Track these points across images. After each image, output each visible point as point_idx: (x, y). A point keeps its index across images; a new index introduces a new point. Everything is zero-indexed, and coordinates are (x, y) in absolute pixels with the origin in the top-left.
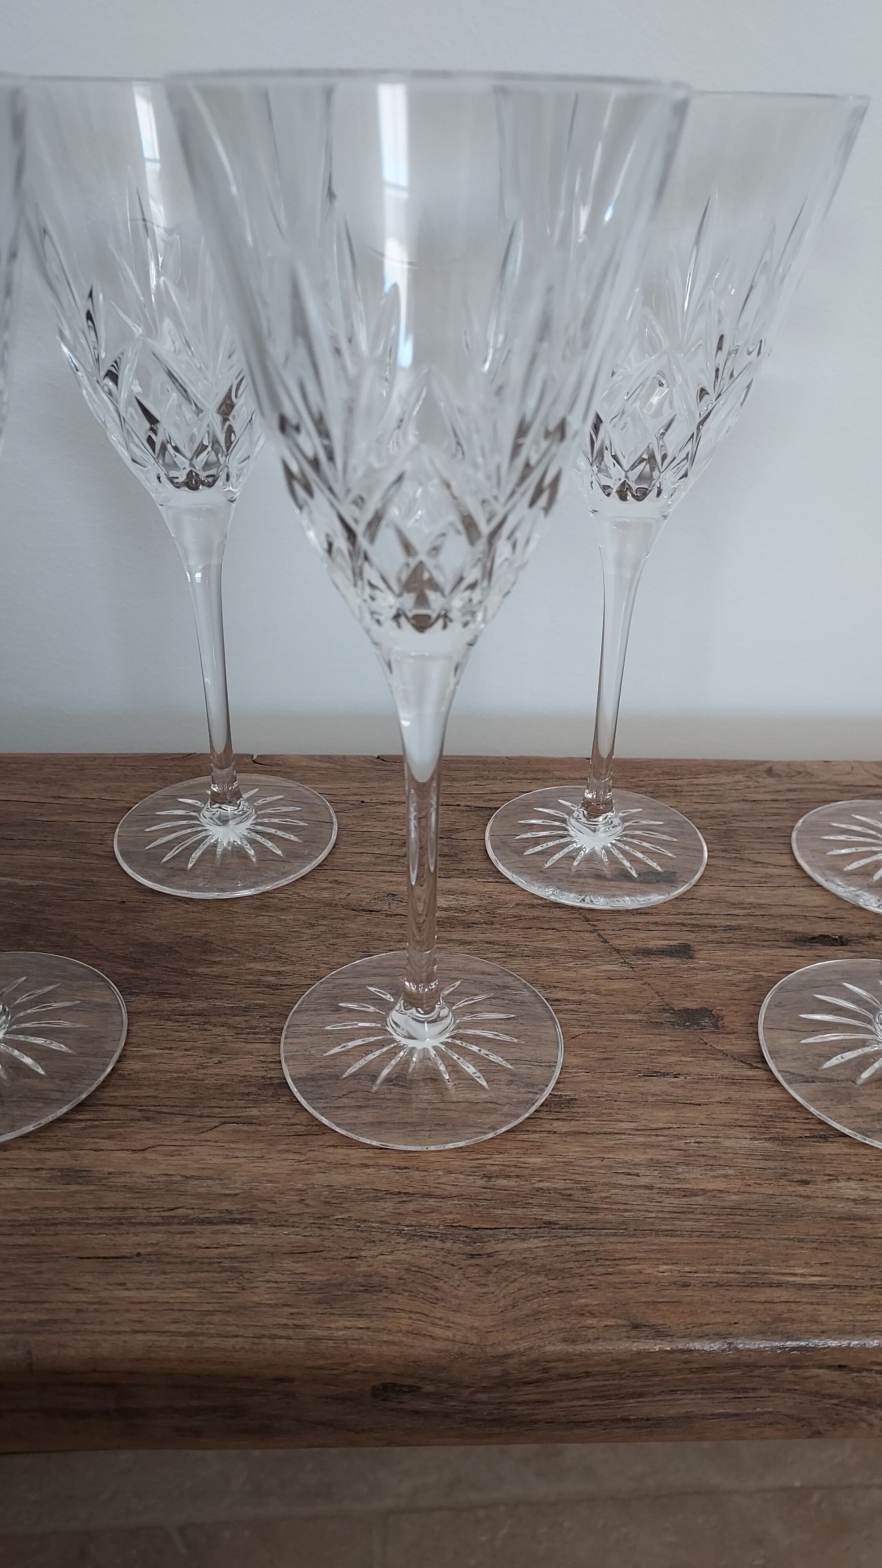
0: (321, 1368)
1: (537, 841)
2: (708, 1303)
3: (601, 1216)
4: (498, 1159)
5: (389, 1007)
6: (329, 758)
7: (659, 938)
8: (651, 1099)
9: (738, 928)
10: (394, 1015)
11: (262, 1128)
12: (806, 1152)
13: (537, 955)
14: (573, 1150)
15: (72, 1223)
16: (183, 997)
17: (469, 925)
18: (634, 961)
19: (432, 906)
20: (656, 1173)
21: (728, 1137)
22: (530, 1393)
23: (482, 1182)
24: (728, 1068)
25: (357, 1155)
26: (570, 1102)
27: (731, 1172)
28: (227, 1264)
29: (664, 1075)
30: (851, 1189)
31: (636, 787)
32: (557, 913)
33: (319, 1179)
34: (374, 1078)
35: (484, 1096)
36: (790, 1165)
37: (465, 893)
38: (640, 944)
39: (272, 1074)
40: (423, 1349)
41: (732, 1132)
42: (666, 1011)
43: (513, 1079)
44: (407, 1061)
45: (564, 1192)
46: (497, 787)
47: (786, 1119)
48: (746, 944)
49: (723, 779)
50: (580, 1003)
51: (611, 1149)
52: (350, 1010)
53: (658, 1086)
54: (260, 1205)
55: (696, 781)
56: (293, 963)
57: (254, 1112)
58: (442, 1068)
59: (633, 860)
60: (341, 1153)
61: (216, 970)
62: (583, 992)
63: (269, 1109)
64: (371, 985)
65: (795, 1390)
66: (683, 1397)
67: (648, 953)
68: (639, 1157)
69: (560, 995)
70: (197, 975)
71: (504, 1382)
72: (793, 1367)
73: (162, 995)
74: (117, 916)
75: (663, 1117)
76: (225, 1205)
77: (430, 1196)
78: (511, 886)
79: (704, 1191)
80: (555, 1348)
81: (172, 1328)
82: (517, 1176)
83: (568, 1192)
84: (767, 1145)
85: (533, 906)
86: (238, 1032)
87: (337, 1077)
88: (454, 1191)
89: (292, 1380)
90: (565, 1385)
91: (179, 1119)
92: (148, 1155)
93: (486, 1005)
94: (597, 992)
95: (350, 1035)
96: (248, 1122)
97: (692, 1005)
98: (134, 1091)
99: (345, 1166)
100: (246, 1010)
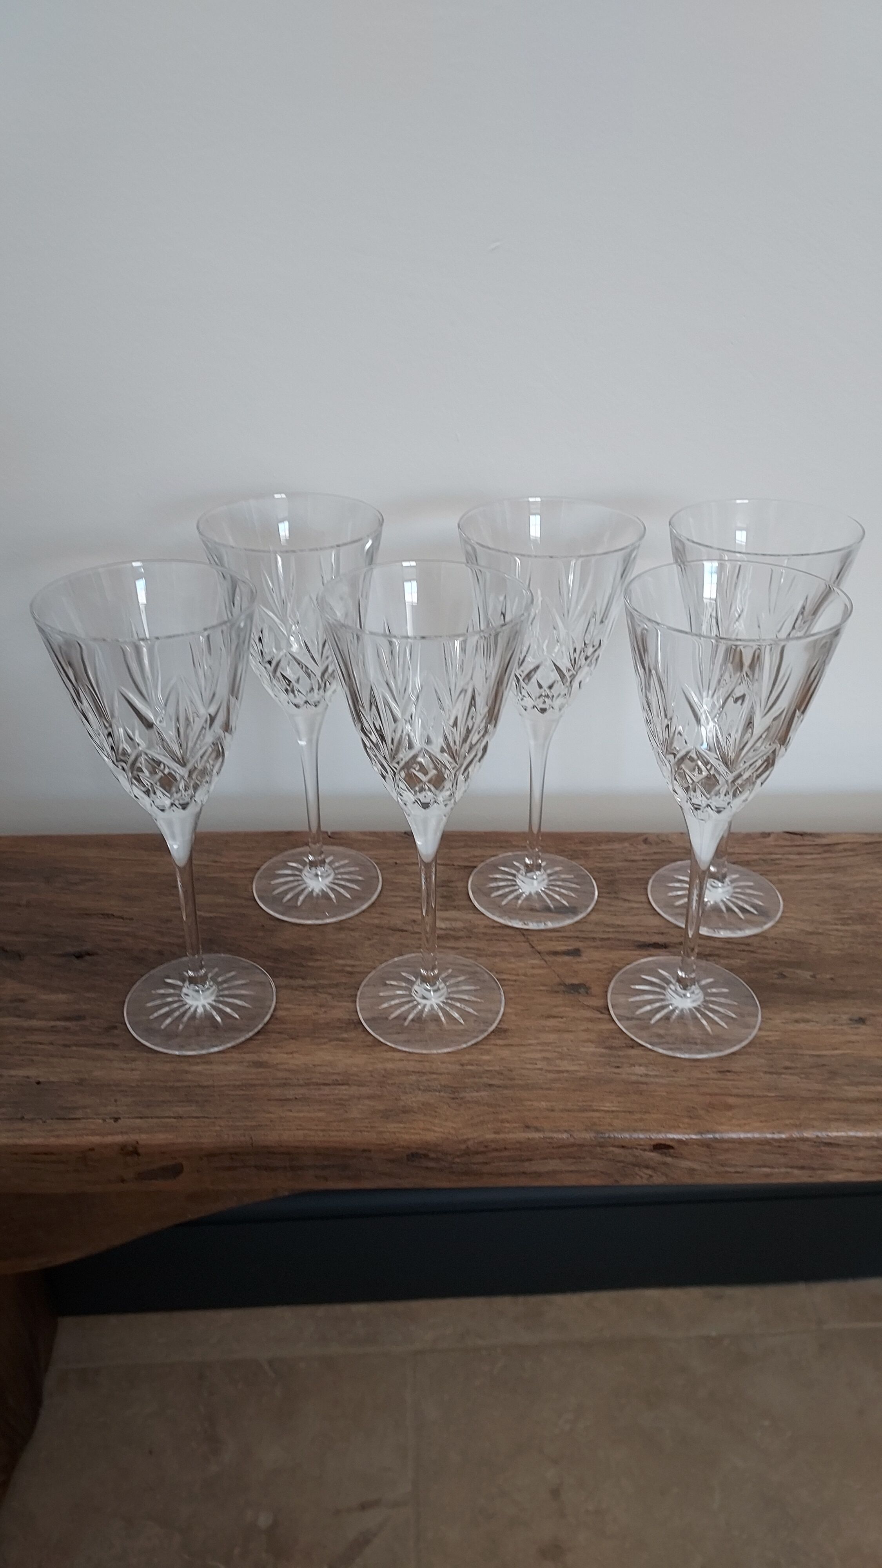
0: (383, 1145)
1: (498, 888)
2: (562, 1118)
3: (516, 1082)
4: (468, 1057)
5: (412, 983)
6: (374, 834)
7: (563, 945)
8: (547, 1028)
9: (608, 939)
10: (416, 987)
11: (350, 1043)
12: (620, 1053)
13: (494, 955)
14: (506, 1053)
15: (262, 1085)
16: (303, 979)
17: (457, 938)
18: (547, 958)
19: (434, 928)
20: (545, 1063)
21: (584, 1047)
22: (480, 1158)
23: (460, 1067)
24: (589, 1014)
25: (397, 1055)
26: (506, 1031)
27: (582, 1062)
28: (338, 1102)
29: (556, 1017)
30: (641, 1070)
31: (561, 852)
32: (508, 931)
33: (380, 1066)
34: (405, 1019)
35: (462, 1027)
36: (612, 1059)
37: (455, 920)
38: (553, 949)
39: (353, 1017)
40: (430, 1137)
41: (586, 1044)
42: (561, 984)
43: (477, 1019)
44: (422, 1011)
46: (478, 852)
47: (614, 1038)
48: (611, 949)
49: (616, 846)
50: (515, 981)
51: (525, 1053)
52: (392, 985)
53: (552, 1022)
54: (351, 1077)
55: (599, 848)
56: (360, 960)
57: (345, 1036)
58: (441, 1014)
59: (553, 899)
60: (389, 1055)
61: (319, 964)
62: (518, 975)
63: (353, 1034)
64: (403, 972)
65: (603, 1158)
66: (550, 1161)
67: (556, 953)
68: (538, 1056)
69: (505, 977)
70: (310, 967)
71: (467, 1153)
72: (601, 1147)
73: (291, 977)
74: (261, 934)
75: (552, 1037)
76: (335, 1077)
77: (434, 1073)
78: (482, 915)
79: (567, 1071)
80: (490, 1136)
81: (316, 1128)
82: (477, 1065)
84: (603, 1051)
85: (494, 927)
86: (333, 996)
87: (387, 1018)
88: (446, 1071)
89: (370, 1151)
90: (495, 1154)
91: (308, 1039)
92: (295, 1055)
93: (465, 982)
94: (525, 975)
95: (393, 998)
96: (343, 1040)
97: (575, 981)
98: (284, 1026)
99: (392, 1060)
100: (337, 985)
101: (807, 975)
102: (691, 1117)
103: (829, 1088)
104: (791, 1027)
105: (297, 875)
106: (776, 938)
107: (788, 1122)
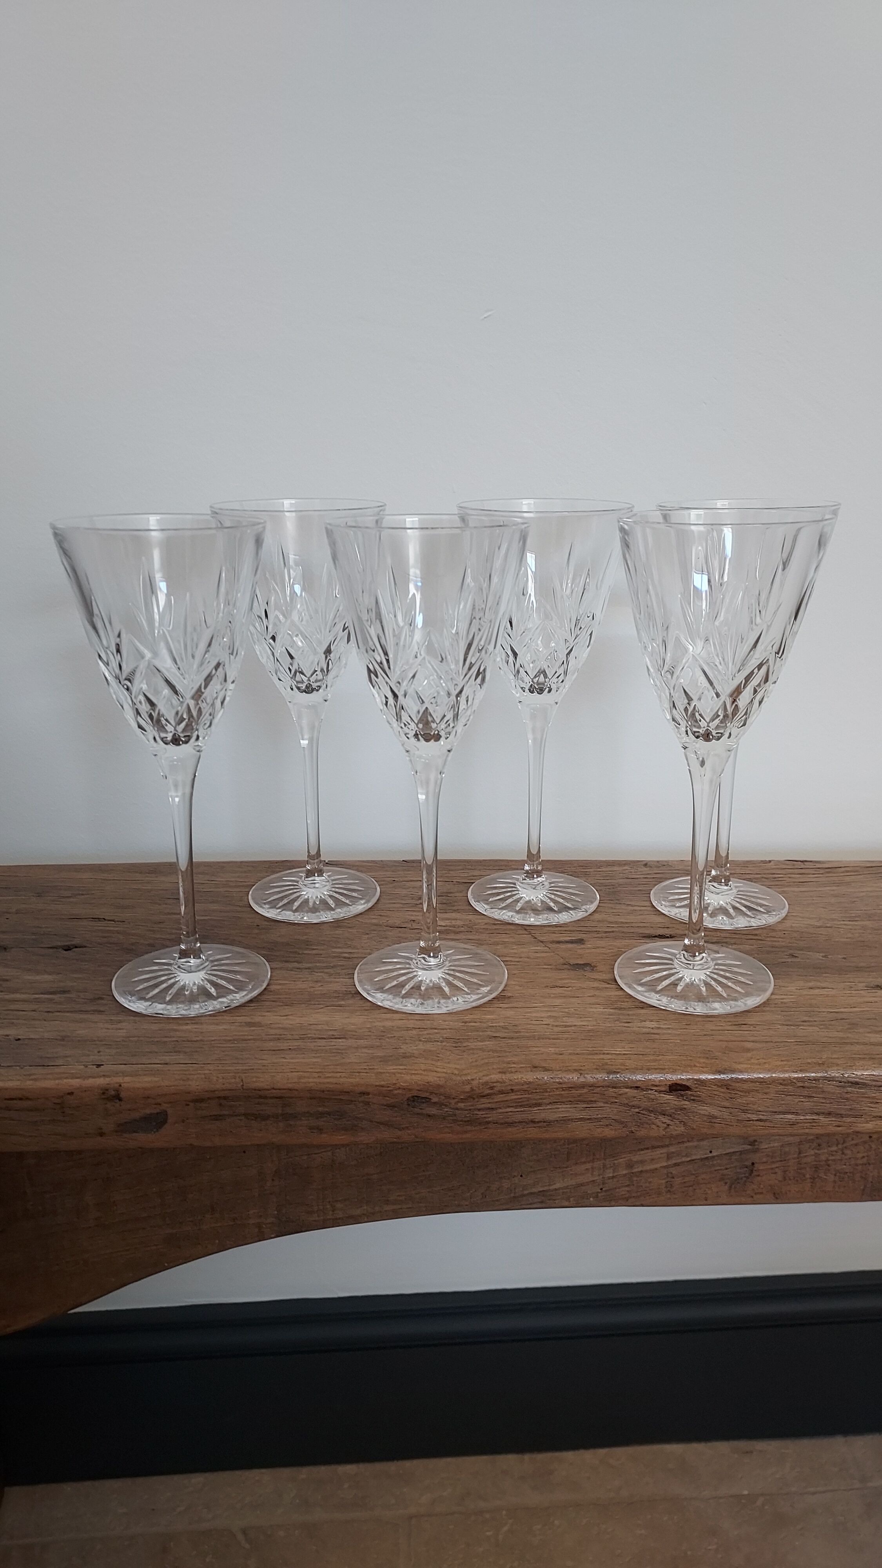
0: (382, 1086)
1: (499, 894)
2: (571, 1060)
3: (522, 1034)
4: (470, 1016)
5: (411, 959)
6: (373, 862)
7: (566, 936)
8: (552, 995)
9: (613, 932)
11: (348, 1007)
12: (630, 1013)
13: (497, 944)
14: (510, 1013)
15: (254, 1039)
16: (298, 962)
17: (459, 933)
18: (550, 945)
21: (592, 1008)
22: (484, 1103)
23: (462, 1024)
24: (595, 984)
26: (508, 997)
27: (590, 1019)
28: (335, 1051)
29: (562, 987)
30: (652, 1024)
32: (509, 927)
33: (379, 1024)
36: (621, 1017)
37: (456, 919)
38: (555, 938)
39: (351, 989)
40: (432, 1078)
41: (593, 1006)
42: (566, 964)
46: (476, 873)
47: (622, 1001)
48: (615, 938)
49: (615, 868)
50: (518, 962)
51: (529, 1013)
52: (392, 962)
53: (557, 991)
54: (349, 1033)
55: (600, 870)
56: (358, 949)
57: (343, 1003)
58: (443, 985)
59: (555, 902)
60: (389, 1016)
61: (315, 952)
62: (521, 958)
63: (352, 1001)
65: (616, 1102)
66: (560, 1106)
67: (559, 942)
68: (544, 1015)
69: (507, 959)
70: (305, 954)
71: (472, 1096)
72: (613, 1087)
73: (288, 961)
74: (256, 931)
75: (558, 1002)
76: (331, 1033)
77: (435, 1028)
78: (481, 914)
79: (575, 1025)
80: (495, 1077)
81: (310, 1070)
84: (613, 1011)
85: (495, 924)
86: (330, 975)
88: (448, 1027)
89: (368, 1094)
90: (501, 1097)
92: (290, 1017)
93: (468, 959)
94: (529, 957)
96: (340, 1006)
97: (580, 962)
98: (276, 997)
99: (392, 1020)
100: (333, 967)
101: (819, 956)
102: (707, 1058)
103: (849, 1035)
104: (805, 992)
105: (295, 886)
106: (784, 931)
107: (809, 1061)
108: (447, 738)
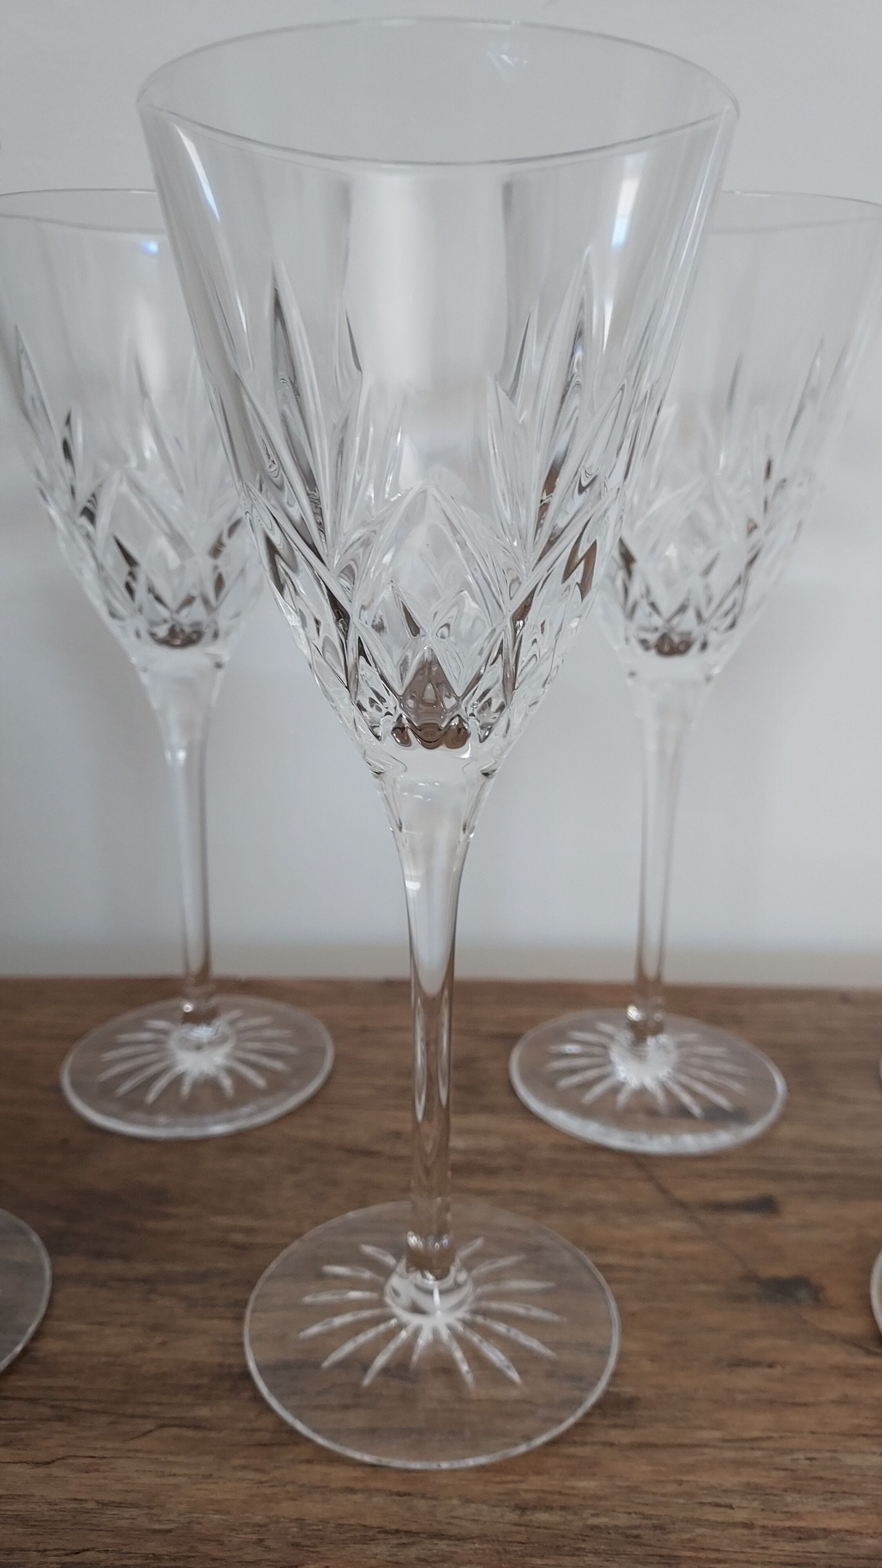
1: (572, 1071)
4: (535, 1482)
5: (386, 1272)
7: (734, 1189)
8: (740, 1397)
9: (831, 1177)
10: (395, 1281)
11: (213, 1434)
13: (579, 1208)
16: (126, 1257)
17: (491, 1172)
18: (704, 1217)
19: (443, 1148)
20: (755, 1504)
21: (851, 1451)
23: (513, 1516)
24: (838, 1356)
25: (339, 1475)
26: (630, 1403)
27: (860, 1502)
29: (755, 1364)
32: (602, 1157)
33: (286, 1509)
34: (365, 1368)
35: (514, 1393)
37: (486, 1132)
38: (712, 1198)
39: (231, 1361)
41: (853, 1444)
42: (747, 1279)
43: (553, 1371)
44: (409, 1346)
45: (630, 1532)
46: (525, 1015)
48: (844, 1197)
50: (637, 1270)
51: (691, 1469)
52: (337, 1277)
53: (747, 1380)
54: (202, 1548)
57: (203, 1412)
58: (458, 1355)
59: (694, 1094)
60: (317, 1472)
61: (170, 1225)
62: (641, 1255)
63: (225, 1409)
64: (367, 1243)
67: (720, 1207)
68: (730, 1479)
69: (613, 1260)
70: (147, 1231)
73: (99, 1255)
75: (758, 1423)
77: (439, 1536)
79: (826, 1532)
82: (563, 1508)
83: (635, 1532)
85: (569, 1148)
86: (191, 1304)
87: (317, 1365)
88: (474, 1529)
91: (103, 1420)
92: (55, 1471)
93: (517, 1271)
94: (659, 1256)
95: (336, 1309)
96: (196, 1425)
97: (782, 1271)
98: (46, 1382)
99: (324, 1490)
100: (203, 1277)
105: (159, 1043)
108: (483, 740)
